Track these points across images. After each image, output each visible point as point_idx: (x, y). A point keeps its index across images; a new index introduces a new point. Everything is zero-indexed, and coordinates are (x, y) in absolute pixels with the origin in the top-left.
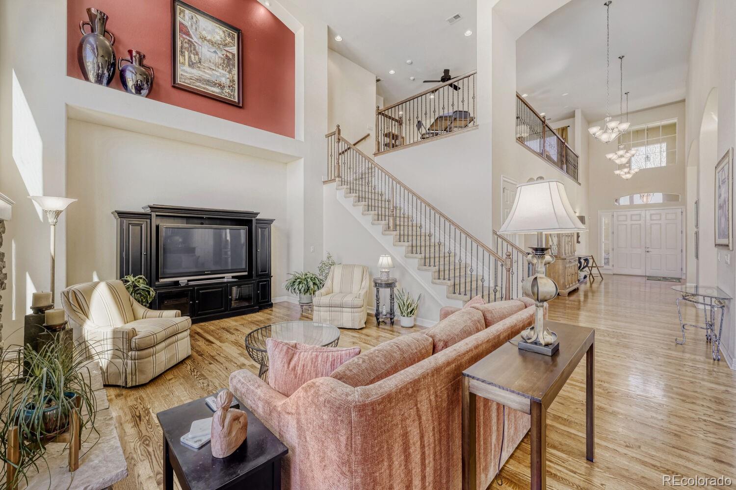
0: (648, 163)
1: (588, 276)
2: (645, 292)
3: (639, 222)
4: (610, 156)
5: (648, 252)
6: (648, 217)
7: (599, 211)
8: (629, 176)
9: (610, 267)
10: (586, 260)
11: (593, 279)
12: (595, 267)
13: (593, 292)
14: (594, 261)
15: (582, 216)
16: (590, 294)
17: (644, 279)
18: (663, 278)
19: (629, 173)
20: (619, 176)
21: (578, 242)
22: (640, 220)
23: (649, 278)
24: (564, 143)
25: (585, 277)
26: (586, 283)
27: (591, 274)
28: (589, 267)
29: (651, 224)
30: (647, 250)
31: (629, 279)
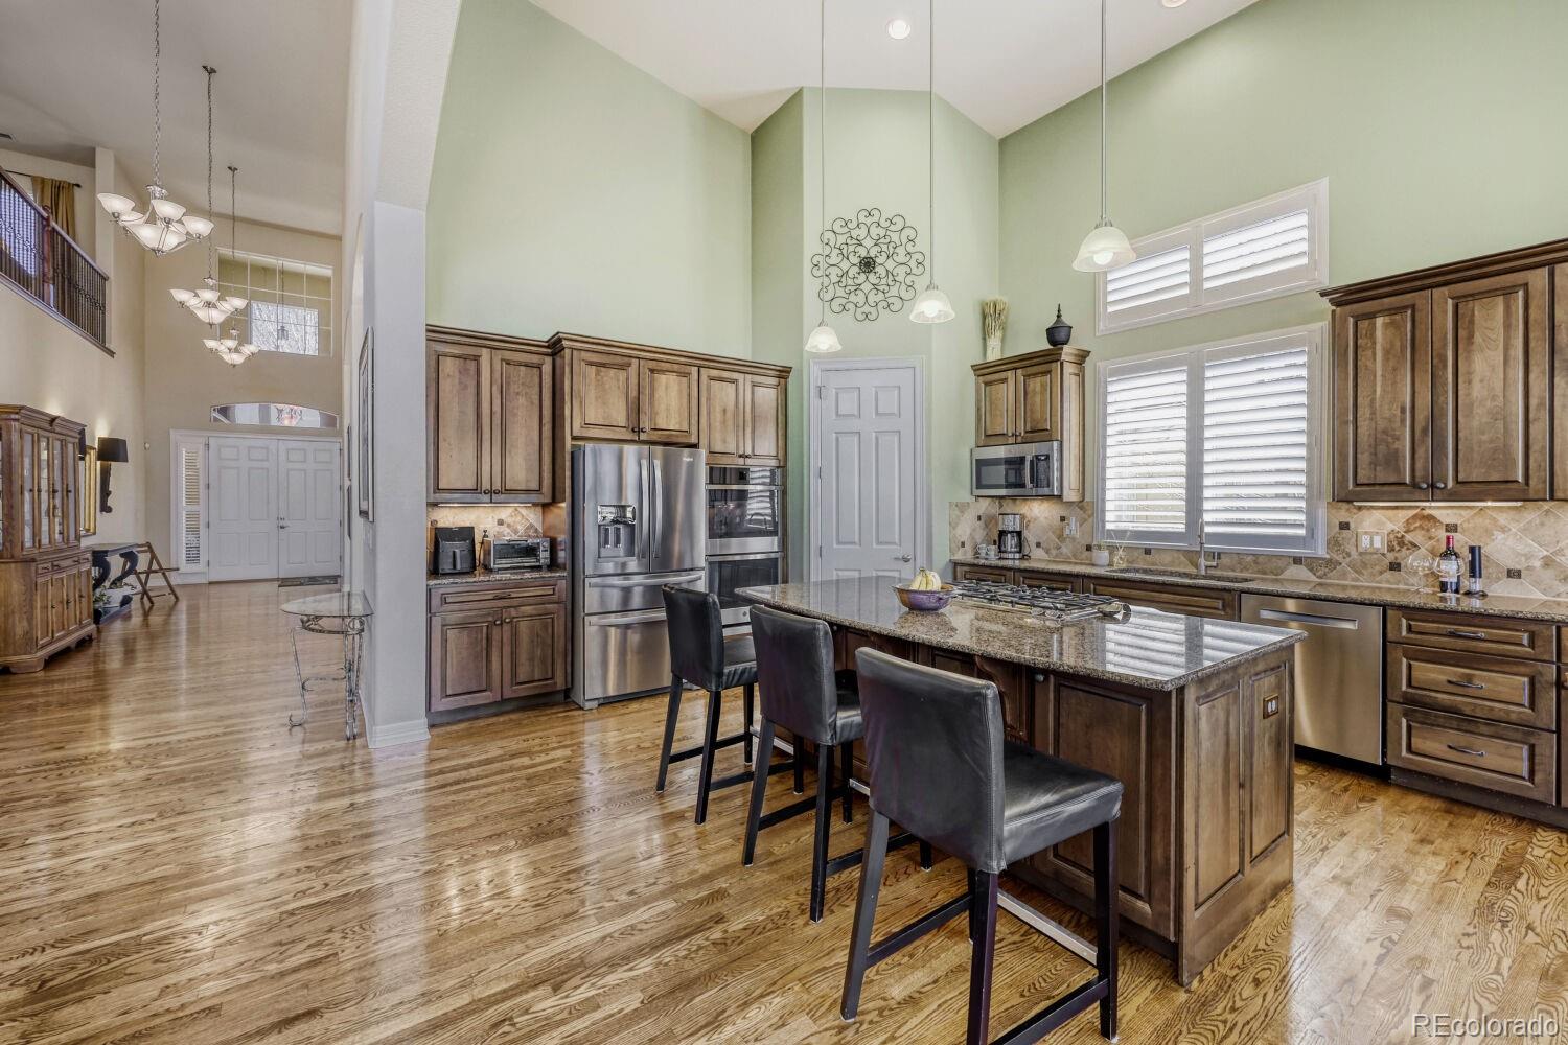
0: (283, 342)
1: (136, 599)
2: (267, 615)
3: (266, 464)
4: (181, 295)
5: (282, 527)
6: (283, 457)
7: (172, 432)
8: (237, 359)
9: (200, 567)
10: (130, 556)
11: (152, 602)
12: (155, 571)
13: (152, 637)
14: (153, 557)
15: (116, 441)
16: (141, 644)
17: (276, 584)
18: (310, 578)
19: (237, 351)
20: (214, 352)
21: (106, 508)
22: (267, 460)
23: (285, 582)
24: (48, 220)
25: (126, 601)
26: (127, 617)
27: (145, 592)
28: (138, 574)
29: (288, 470)
30: (281, 523)
31: (243, 590)
